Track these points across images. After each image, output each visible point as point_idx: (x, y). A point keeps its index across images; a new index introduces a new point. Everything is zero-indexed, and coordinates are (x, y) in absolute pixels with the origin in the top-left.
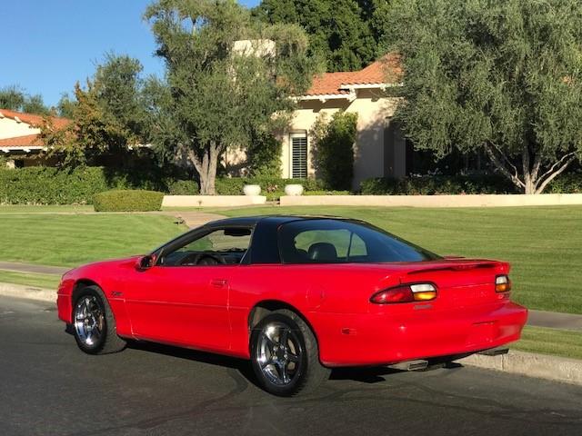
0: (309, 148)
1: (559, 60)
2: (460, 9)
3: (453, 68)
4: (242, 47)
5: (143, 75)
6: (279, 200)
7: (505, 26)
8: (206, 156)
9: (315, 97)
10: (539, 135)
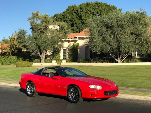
0: (67, 51)
1: (125, 32)
2: (103, 20)
3: (101, 33)
4: (51, 27)
5: (27, 34)
6: (60, 64)
7: (113, 25)
8: (42, 53)
9: (68, 39)
10: (121, 49)
